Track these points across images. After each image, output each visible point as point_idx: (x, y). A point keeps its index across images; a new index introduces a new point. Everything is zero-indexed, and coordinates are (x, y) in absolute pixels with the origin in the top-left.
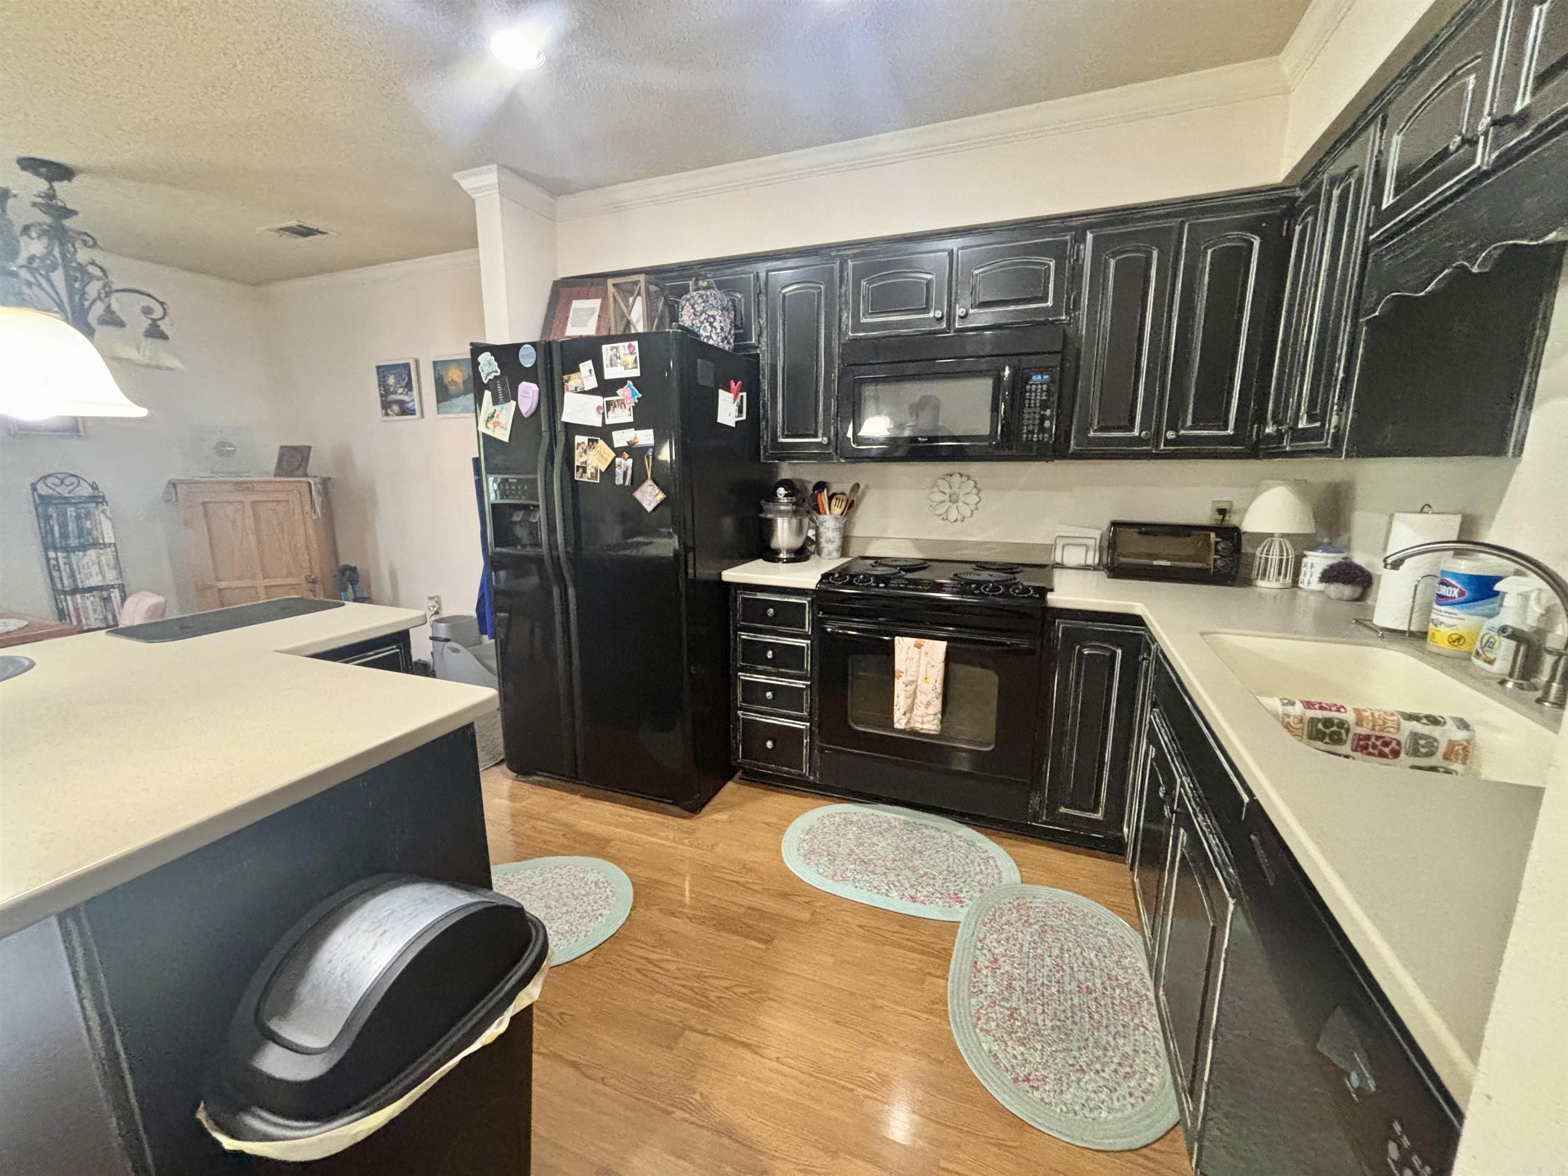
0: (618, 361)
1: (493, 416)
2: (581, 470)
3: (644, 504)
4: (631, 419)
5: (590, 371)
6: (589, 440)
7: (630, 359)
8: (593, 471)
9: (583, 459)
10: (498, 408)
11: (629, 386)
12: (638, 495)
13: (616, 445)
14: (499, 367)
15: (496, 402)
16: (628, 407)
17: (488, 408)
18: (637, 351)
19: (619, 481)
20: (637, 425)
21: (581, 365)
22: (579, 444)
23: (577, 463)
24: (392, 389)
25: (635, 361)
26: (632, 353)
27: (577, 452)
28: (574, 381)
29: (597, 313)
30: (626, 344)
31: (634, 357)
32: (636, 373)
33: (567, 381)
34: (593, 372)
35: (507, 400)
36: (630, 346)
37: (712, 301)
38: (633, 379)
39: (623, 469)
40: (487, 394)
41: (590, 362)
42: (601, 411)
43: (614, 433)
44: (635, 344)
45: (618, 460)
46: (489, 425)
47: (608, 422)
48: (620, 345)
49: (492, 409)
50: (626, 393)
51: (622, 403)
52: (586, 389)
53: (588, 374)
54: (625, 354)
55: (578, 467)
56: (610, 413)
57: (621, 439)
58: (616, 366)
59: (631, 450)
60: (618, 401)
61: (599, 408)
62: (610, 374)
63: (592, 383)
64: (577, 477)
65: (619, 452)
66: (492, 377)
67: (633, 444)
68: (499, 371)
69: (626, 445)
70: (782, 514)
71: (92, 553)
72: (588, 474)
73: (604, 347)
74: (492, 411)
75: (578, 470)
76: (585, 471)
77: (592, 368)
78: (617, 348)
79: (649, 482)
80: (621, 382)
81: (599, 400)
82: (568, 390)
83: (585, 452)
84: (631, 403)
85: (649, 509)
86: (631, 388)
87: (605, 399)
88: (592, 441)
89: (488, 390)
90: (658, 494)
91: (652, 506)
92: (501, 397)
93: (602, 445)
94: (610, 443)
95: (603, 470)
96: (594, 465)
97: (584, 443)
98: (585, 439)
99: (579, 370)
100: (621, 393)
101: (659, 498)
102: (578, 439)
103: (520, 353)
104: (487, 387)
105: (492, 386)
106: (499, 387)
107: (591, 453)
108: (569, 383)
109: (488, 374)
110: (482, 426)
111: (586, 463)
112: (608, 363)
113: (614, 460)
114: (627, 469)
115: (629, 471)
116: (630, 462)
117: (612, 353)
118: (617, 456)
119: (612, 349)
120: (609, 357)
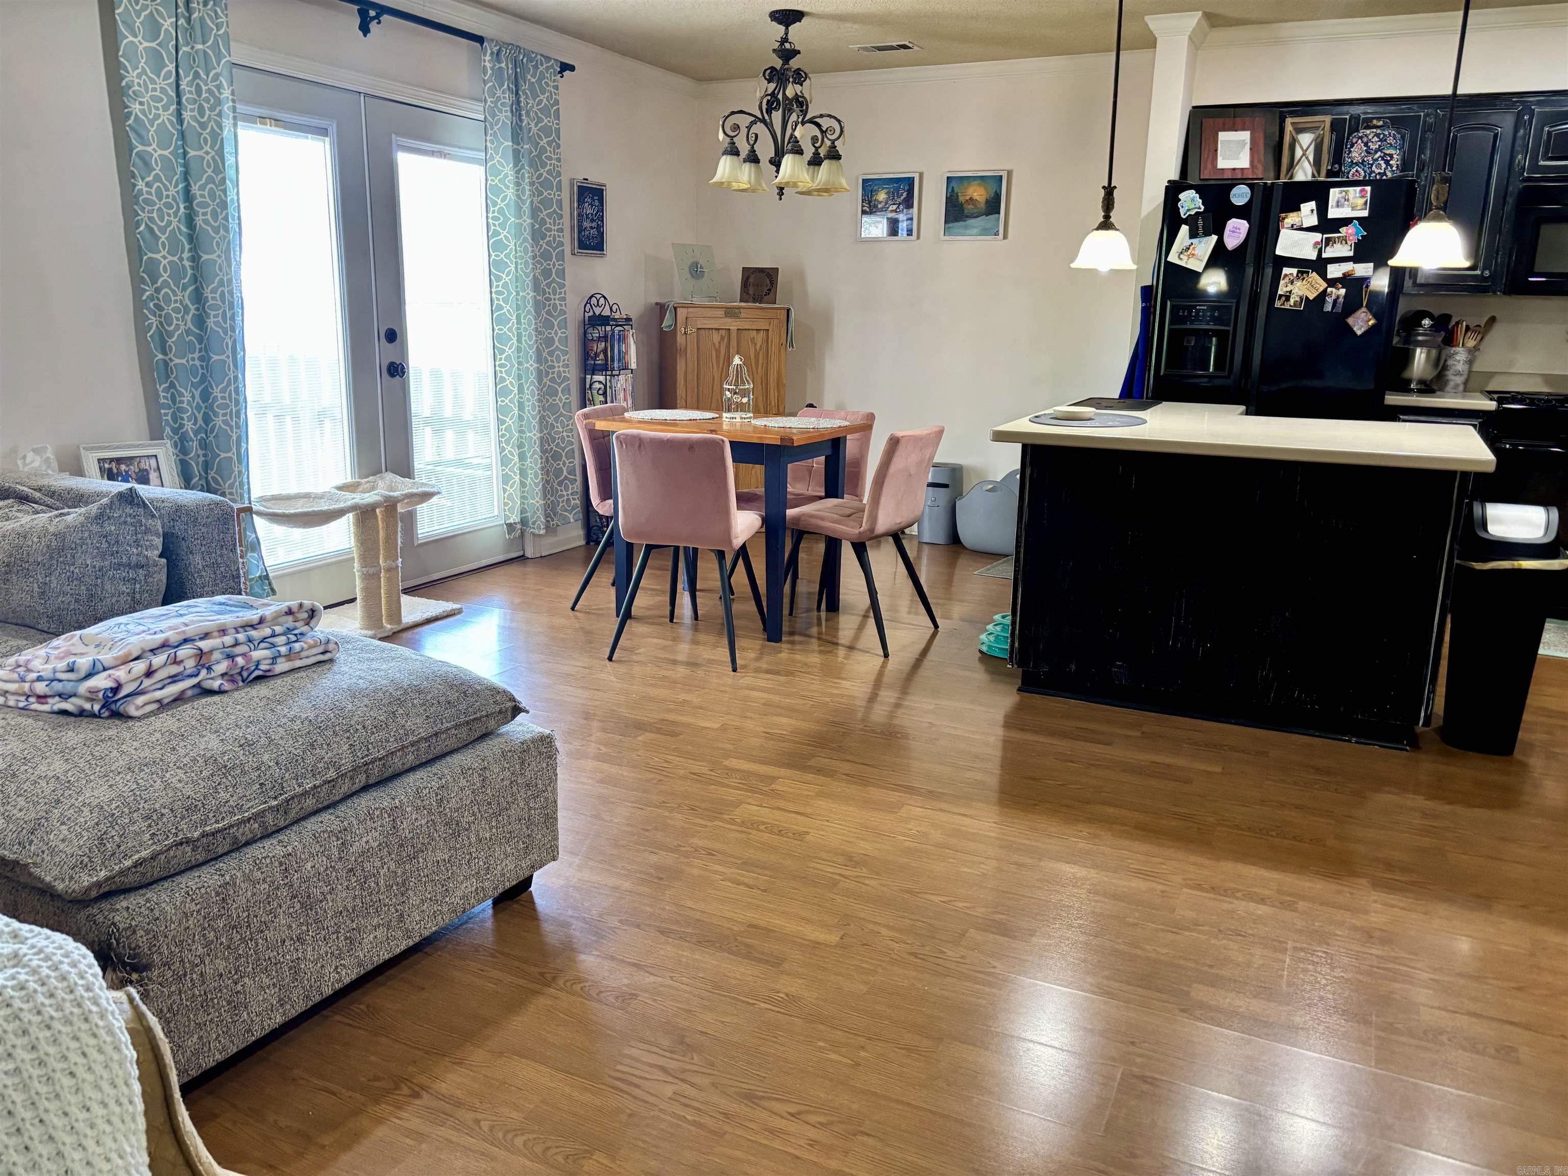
0: (1346, 203)
1: (1188, 248)
2: (1283, 298)
3: (1355, 329)
4: (1351, 254)
5: (1312, 211)
6: (1299, 272)
7: (1361, 201)
8: (1298, 299)
9: (1288, 289)
10: (1195, 241)
11: (1355, 225)
12: (1350, 321)
13: (1329, 276)
14: (1204, 204)
15: (1193, 235)
16: (1349, 243)
17: (1183, 239)
18: (1369, 195)
19: (1328, 308)
20: (1355, 259)
21: (1302, 205)
22: (1286, 275)
23: (1280, 292)
24: (880, 206)
25: (1366, 203)
26: (1362, 197)
27: (1282, 282)
28: (1291, 219)
29: (1248, 146)
30: (1358, 189)
31: (1363, 200)
32: (1365, 213)
33: (1284, 219)
34: (1315, 212)
35: (1207, 234)
36: (1362, 191)
37: (1390, 140)
38: (1359, 219)
39: (1334, 297)
40: (1184, 229)
41: (1312, 205)
42: (1319, 247)
43: (1329, 266)
44: (1368, 189)
45: (1329, 290)
46: (1182, 256)
47: (1324, 255)
48: (1351, 189)
49: (1188, 242)
50: (1350, 231)
51: (1344, 240)
52: (1304, 226)
53: (1309, 213)
54: (1355, 197)
55: (1281, 296)
56: (1328, 248)
57: (1334, 271)
58: (1343, 206)
59: (1346, 280)
60: (1339, 238)
61: (1317, 243)
62: (1333, 213)
63: (1313, 221)
64: (1278, 304)
65: (1332, 283)
66: (1193, 213)
67: (1349, 275)
68: (1203, 207)
70: (1421, 344)
72: (1292, 301)
73: (1332, 190)
74: (1187, 244)
75: (1279, 299)
76: (1288, 298)
77: (1315, 208)
78: (1346, 192)
79: (1364, 309)
80: (1346, 222)
81: (1318, 237)
82: (1283, 227)
83: (1292, 282)
84: (1353, 240)
85: (1359, 333)
86: (1356, 227)
87: (1325, 236)
88: (1302, 273)
89: (1186, 224)
90: (1370, 320)
91: (1363, 330)
92: (1201, 231)
93: (1314, 275)
94: (1323, 275)
95: (1311, 298)
96: (1301, 293)
97: (1291, 274)
98: (1294, 271)
99: (1299, 209)
100: (1343, 230)
101: (1371, 323)
102: (1286, 271)
103: (1232, 193)
104: (1185, 221)
105: (1191, 221)
106: (1200, 222)
107: (1298, 284)
108: (1286, 221)
109: (1189, 210)
110: (1173, 258)
111: (1290, 292)
112: (1334, 204)
113: (1326, 290)
114: (1338, 297)
115: (1341, 300)
116: (1343, 291)
117: (1340, 196)
118: (1329, 286)
119: (1341, 193)
120: (1336, 199)
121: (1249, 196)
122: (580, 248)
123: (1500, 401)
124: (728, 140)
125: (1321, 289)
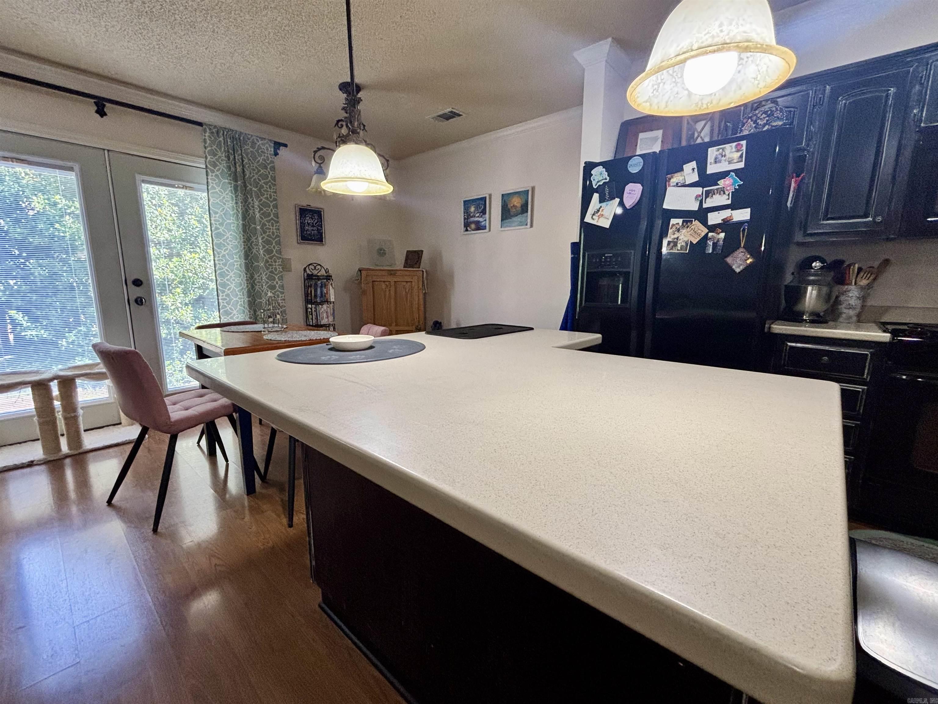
0: (723, 158)
1: (598, 211)
2: (672, 244)
3: (734, 267)
4: (729, 202)
5: (693, 169)
6: (683, 221)
7: (737, 155)
8: (684, 244)
9: (676, 236)
10: (603, 205)
12: (729, 260)
13: (710, 223)
14: (608, 176)
15: (602, 200)
16: (727, 193)
17: (595, 205)
18: (744, 148)
19: (710, 250)
20: (733, 207)
21: (684, 166)
22: (673, 225)
23: (668, 239)
24: (473, 215)
25: (741, 156)
26: (738, 151)
27: (670, 231)
28: (676, 178)
29: (660, 138)
30: (734, 144)
31: (739, 154)
32: (741, 165)
33: (670, 179)
34: (696, 170)
35: (613, 198)
36: (736, 146)
38: (736, 171)
39: (714, 241)
40: (596, 196)
41: (694, 164)
42: (700, 199)
43: (709, 215)
44: (744, 143)
45: (710, 234)
46: (594, 217)
47: (705, 206)
48: (727, 146)
49: (599, 205)
50: (727, 182)
51: (722, 191)
52: (687, 183)
53: (691, 171)
54: (731, 152)
55: (669, 242)
56: (708, 199)
57: (714, 218)
58: (720, 162)
59: (726, 225)
60: (717, 189)
61: (697, 197)
62: (711, 169)
63: (695, 178)
65: (712, 228)
66: (601, 183)
67: (728, 221)
68: (608, 178)
69: (720, 222)
70: (813, 283)
71: (325, 306)
72: (679, 246)
74: (598, 208)
76: (675, 244)
77: (695, 167)
78: (723, 149)
79: (742, 250)
80: (724, 175)
81: (699, 191)
82: (669, 186)
83: (678, 230)
84: (730, 190)
85: (738, 270)
86: (733, 178)
87: (705, 189)
88: (687, 222)
89: (597, 192)
90: (748, 259)
91: (742, 268)
92: (607, 197)
93: (696, 224)
94: (704, 222)
95: (695, 243)
96: (686, 239)
97: (678, 224)
98: (680, 221)
99: (682, 170)
100: (721, 183)
101: (749, 261)
102: (673, 221)
103: (630, 163)
104: (596, 191)
105: (600, 190)
106: (607, 190)
107: (684, 231)
108: (672, 180)
109: (598, 182)
110: (588, 219)
111: (677, 238)
112: (713, 161)
113: (707, 234)
114: (718, 241)
115: (721, 242)
116: (722, 235)
117: (718, 153)
118: (710, 231)
119: (718, 150)
120: (714, 156)
121: (642, 164)
122: (302, 240)
123: (895, 333)
124: (318, 165)
125: (703, 234)
